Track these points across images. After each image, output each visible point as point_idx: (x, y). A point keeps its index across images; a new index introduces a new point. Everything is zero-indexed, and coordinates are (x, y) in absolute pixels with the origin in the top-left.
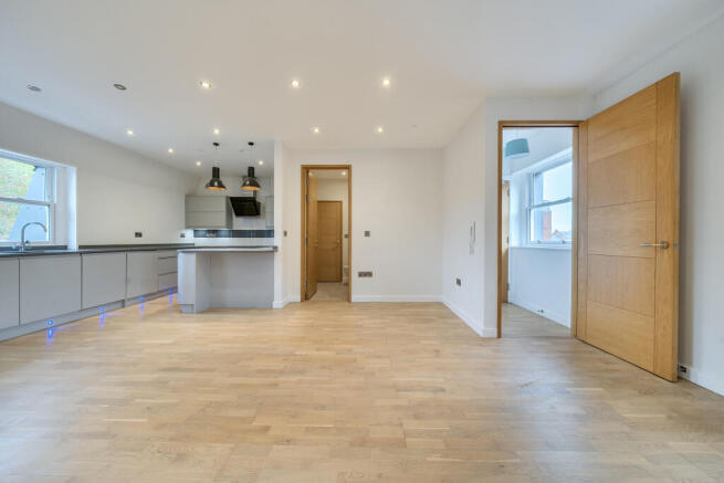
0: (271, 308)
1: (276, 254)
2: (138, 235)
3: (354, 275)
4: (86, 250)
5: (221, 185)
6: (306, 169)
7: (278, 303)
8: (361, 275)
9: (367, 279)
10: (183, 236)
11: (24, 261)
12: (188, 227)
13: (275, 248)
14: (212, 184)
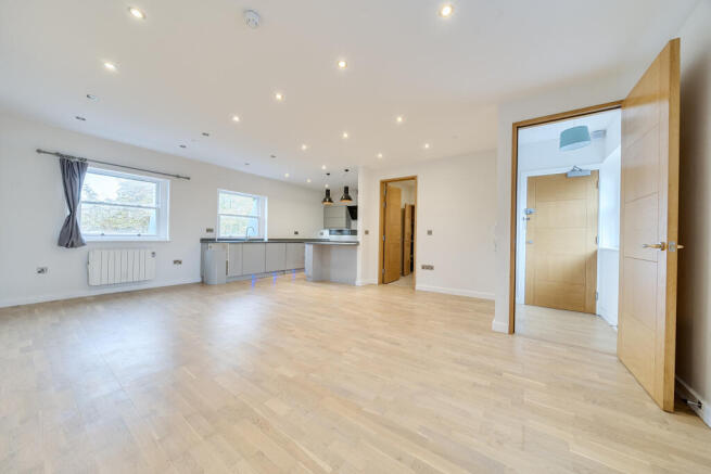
0: (354, 285)
1: (359, 247)
2: (296, 233)
3: (418, 266)
4: (271, 241)
5: (330, 201)
6: (385, 184)
7: (359, 282)
8: (423, 267)
9: (428, 271)
10: (322, 234)
11: (245, 246)
12: (325, 228)
13: (358, 243)
14: (325, 201)
